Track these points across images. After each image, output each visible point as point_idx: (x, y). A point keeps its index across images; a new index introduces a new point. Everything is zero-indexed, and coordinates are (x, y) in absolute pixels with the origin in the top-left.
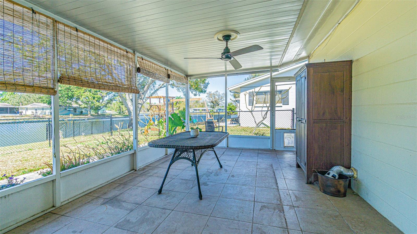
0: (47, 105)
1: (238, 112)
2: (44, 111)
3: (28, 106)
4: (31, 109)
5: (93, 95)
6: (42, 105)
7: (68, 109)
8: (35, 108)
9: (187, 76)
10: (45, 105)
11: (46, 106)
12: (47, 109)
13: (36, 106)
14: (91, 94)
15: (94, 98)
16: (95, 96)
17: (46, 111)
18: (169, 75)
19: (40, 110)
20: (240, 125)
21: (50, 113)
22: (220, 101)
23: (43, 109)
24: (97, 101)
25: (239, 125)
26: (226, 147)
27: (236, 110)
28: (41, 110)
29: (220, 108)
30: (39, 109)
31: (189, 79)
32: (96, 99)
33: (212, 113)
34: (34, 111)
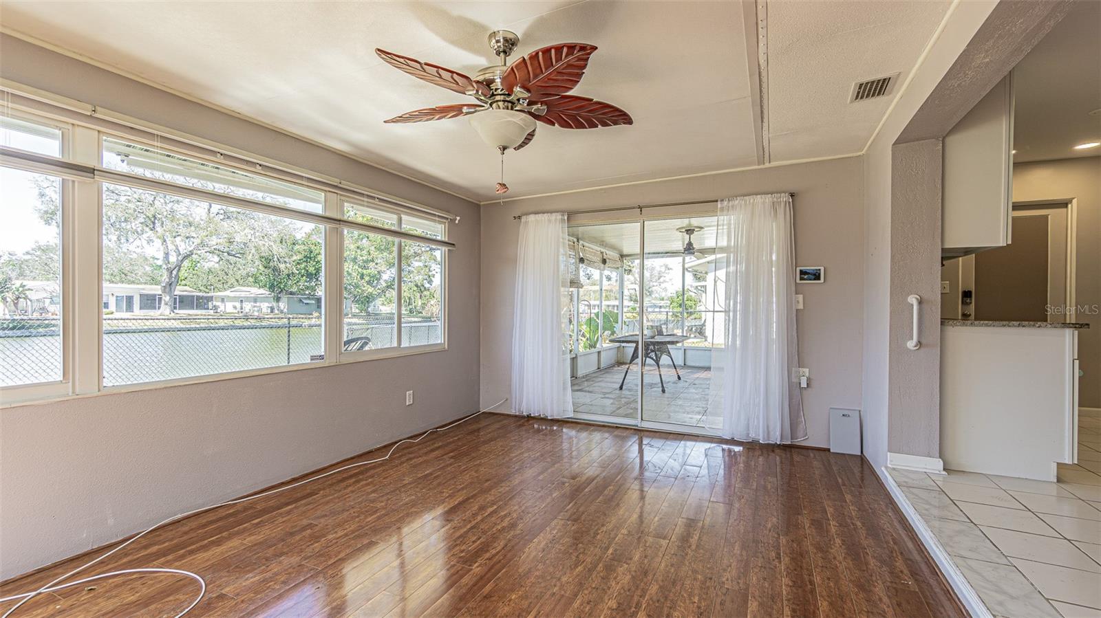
0: (264, 292)
1: (703, 314)
2: (258, 304)
3: (228, 293)
4: (233, 299)
5: (360, 270)
6: (255, 291)
7: (305, 301)
8: (239, 297)
9: (622, 256)
10: (262, 291)
11: (262, 294)
12: (265, 299)
13: (243, 294)
14: (357, 267)
15: (362, 277)
16: (365, 271)
17: (262, 304)
18: (605, 259)
19: (250, 302)
20: (706, 340)
21: (269, 309)
22: (655, 284)
23: (255, 300)
24: (369, 283)
25: (704, 340)
26: (683, 365)
27: (698, 308)
28: (252, 303)
29: (653, 301)
30: (248, 299)
31: (625, 261)
32: (367, 278)
33: (634, 314)
34: (238, 305)
